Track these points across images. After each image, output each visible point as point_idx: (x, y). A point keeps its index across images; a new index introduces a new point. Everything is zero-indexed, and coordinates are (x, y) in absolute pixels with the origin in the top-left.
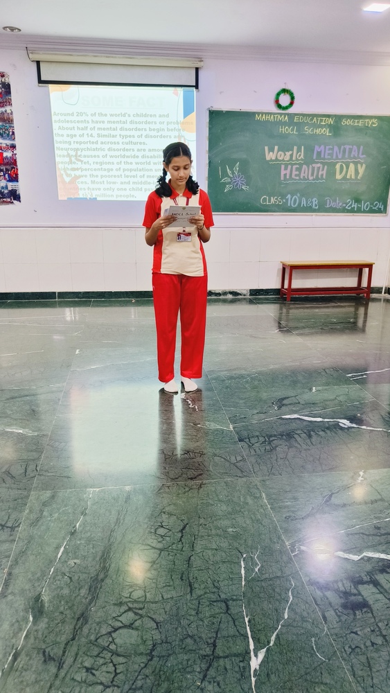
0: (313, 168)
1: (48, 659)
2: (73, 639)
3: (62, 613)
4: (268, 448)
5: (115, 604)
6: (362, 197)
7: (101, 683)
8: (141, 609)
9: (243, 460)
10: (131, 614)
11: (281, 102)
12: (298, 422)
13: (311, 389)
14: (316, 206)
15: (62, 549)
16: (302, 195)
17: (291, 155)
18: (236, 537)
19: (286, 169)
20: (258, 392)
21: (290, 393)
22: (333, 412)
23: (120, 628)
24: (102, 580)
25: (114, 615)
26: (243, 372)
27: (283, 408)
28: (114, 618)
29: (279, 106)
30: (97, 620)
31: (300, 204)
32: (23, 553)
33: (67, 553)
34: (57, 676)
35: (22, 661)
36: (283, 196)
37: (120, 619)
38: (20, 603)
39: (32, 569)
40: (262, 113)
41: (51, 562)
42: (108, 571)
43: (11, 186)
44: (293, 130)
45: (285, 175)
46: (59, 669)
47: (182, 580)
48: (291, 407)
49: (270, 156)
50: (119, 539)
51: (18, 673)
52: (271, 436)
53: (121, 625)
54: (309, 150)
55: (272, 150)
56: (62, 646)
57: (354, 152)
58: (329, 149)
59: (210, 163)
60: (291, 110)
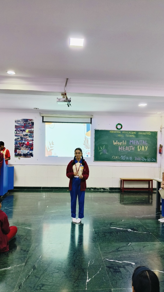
0: (130, 147)
6: (148, 157)
11: (118, 127)
14: (131, 159)
16: (126, 156)
17: (122, 143)
19: (120, 147)
29: (118, 129)
31: (126, 159)
36: (120, 156)
40: (112, 131)
44: (122, 136)
45: (120, 149)
49: (115, 143)
54: (128, 142)
55: (115, 142)
57: (144, 143)
58: (135, 141)
59: (95, 145)
60: (121, 130)
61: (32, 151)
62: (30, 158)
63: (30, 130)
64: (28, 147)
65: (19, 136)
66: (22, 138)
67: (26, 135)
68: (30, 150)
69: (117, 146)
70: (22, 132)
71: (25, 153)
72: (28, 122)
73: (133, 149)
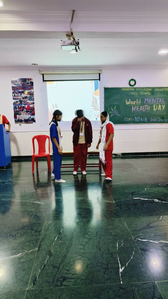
0: (145, 107)
1: (54, 267)
2: (62, 262)
3: (58, 255)
4: (127, 208)
5: (75, 253)
6: (165, 117)
7: (72, 274)
8: (83, 255)
9: (118, 212)
10: (80, 256)
11: (131, 84)
12: (139, 200)
13: (144, 189)
14: (146, 121)
15: (56, 238)
16: (141, 117)
17: (136, 103)
18: (115, 235)
19: (134, 107)
20: (124, 190)
21: (136, 190)
22: (152, 197)
24: (70, 247)
26: (119, 183)
27: (134, 196)
28: (75, 257)
29: (131, 85)
30: (69, 258)
31: (140, 120)
32: (43, 239)
33: (58, 239)
34: (58, 271)
35: (47, 267)
36: (133, 118)
37: (77, 257)
38: (44, 252)
39: (47, 243)
40: (124, 88)
41: (53, 241)
44: (136, 93)
45: (134, 110)
46: (58, 270)
47: (97, 247)
48: (136, 195)
49: (128, 103)
50: (75, 235)
51: (46, 270)
52: (129, 205)
54: (143, 100)
55: (128, 101)
56: (59, 264)
57: (160, 101)
58: (150, 100)
59: (105, 106)
60: (135, 86)
61: (34, 116)
62: (32, 124)
63: (29, 91)
64: (29, 112)
65: (18, 99)
66: (21, 101)
67: (26, 97)
68: (32, 115)
69: (130, 106)
70: (21, 94)
71: (26, 118)
72: (27, 82)
73: (148, 109)
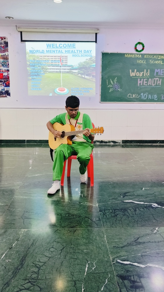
5: (23, 280)
8: (35, 282)
10: (29, 284)
11: (138, 48)
15: (4, 255)
17: (143, 74)
18: (87, 254)
23: (23, 289)
25: (21, 284)
28: (21, 285)
30: (13, 286)
33: (6, 257)
37: (24, 286)
40: (129, 54)
42: (23, 265)
43: (6, 89)
44: (144, 62)
45: (140, 83)
47: (57, 271)
49: (132, 74)
50: (31, 251)
53: (24, 288)
59: (102, 78)
60: (143, 52)
69: (135, 79)
73: (159, 83)
